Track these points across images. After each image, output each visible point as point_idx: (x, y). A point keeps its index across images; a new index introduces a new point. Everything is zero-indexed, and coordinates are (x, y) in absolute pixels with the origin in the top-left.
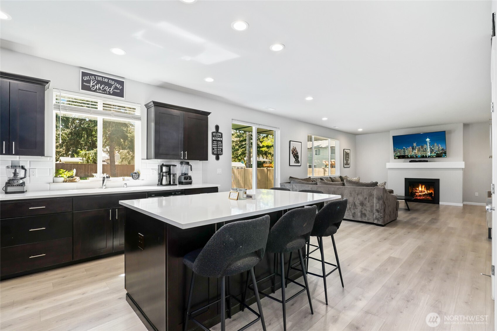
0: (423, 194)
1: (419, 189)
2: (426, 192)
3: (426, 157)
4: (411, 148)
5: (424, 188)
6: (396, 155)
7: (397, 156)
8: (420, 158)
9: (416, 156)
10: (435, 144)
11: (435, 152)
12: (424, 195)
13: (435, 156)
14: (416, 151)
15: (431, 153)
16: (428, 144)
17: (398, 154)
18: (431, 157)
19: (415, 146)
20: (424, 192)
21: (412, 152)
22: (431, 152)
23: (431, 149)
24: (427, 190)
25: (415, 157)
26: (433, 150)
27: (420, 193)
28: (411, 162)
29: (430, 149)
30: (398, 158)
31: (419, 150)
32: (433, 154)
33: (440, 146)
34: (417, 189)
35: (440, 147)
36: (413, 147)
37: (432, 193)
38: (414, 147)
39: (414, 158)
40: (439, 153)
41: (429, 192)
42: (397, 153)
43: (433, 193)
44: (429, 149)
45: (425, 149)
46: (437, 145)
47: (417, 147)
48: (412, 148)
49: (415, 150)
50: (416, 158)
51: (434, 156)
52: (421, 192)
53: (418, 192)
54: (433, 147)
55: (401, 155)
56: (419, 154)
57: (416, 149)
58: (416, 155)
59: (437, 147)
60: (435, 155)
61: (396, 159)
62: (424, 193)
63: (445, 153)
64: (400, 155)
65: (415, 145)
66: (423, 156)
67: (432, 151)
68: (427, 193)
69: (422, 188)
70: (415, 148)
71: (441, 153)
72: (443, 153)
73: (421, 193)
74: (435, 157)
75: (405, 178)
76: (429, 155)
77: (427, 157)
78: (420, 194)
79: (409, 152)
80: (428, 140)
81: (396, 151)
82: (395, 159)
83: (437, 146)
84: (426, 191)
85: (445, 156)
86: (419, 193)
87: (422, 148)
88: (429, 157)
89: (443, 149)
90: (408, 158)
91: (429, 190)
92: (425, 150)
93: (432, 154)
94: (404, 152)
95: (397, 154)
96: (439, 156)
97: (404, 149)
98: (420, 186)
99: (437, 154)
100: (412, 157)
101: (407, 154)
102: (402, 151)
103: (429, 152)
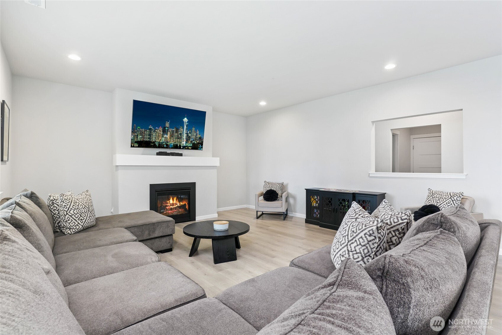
0: (175, 206)
1: (170, 202)
2: (178, 205)
3: (179, 147)
4: (161, 129)
5: (176, 200)
6: (136, 140)
7: (136, 142)
8: (172, 148)
9: (167, 145)
10: (194, 129)
11: (191, 141)
12: (175, 208)
13: (191, 147)
14: (168, 136)
15: (186, 142)
16: (185, 126)
17: (140, 138)
19: (168, 128)
20: (176, 204)
21: (163, 137)
22: (186, 141)
23: (187, 136)
25: (165, 146)
26: (189, 138)
27: (171, 207)
28: (159, 154)
29: (186, 135)
30: (139, 147)
31: (172, 136)
32: (189, 144)
33: (198, 132)
34: (168, 202)
35: (198, 135)
36: (165, 128)
37: (185, 204)
38: (167, 128)
39: (163, 147)
40: (196, 143)
41: (181, 203)
42: (137, 135)
43: (186, 204)
44: (185, 136)
45: (181, 134)
46: (195, 130)
47: (170, 130)
48: (163, 129)
49: (167, 135)
50: (167, 148)
51: (189, 146)
52: (173, 204)
53: (169, 205)
54: (190, 133)
55: (143, 141)
56: (172, 143)
57: (169, 133)
58: (168, 142)
59: (195, 134)
60: (191, 145)
61: (134, 147)
62: (177, 206)
63: (202, 144)
64: (141, 140)
65: (167, 125)
66: (177, 145)
67: (188, 140)
68: (179, 205)
69: (173, 200)
70: (168, 130)
71: (198, 143)
72: (199, 144)
73: (172, 206)
74: (190, 148)
75: (150, 184)
76: (184, 145)
77: (181, 148)
78: (171, 208)
79: (158, 136)
80: (185, 120)
81: (136, 131)
82: (132, 146)
83: (195, 132)
84: (178, 203)
85: (202, 149)
86: (170, 206)
87: (177, 132)
89: (200, 138)
90: (155, 146)
91: (182, 202)
92: (180, 138)
94: (150, 135)
95: (137, 137)
96: (195, 147)
97: (150, 129)
98: (171, 199)
99: (194, 144)
100: (160, 146)
101: (153, 139)
102: (148, 132)
103: (185, 140)
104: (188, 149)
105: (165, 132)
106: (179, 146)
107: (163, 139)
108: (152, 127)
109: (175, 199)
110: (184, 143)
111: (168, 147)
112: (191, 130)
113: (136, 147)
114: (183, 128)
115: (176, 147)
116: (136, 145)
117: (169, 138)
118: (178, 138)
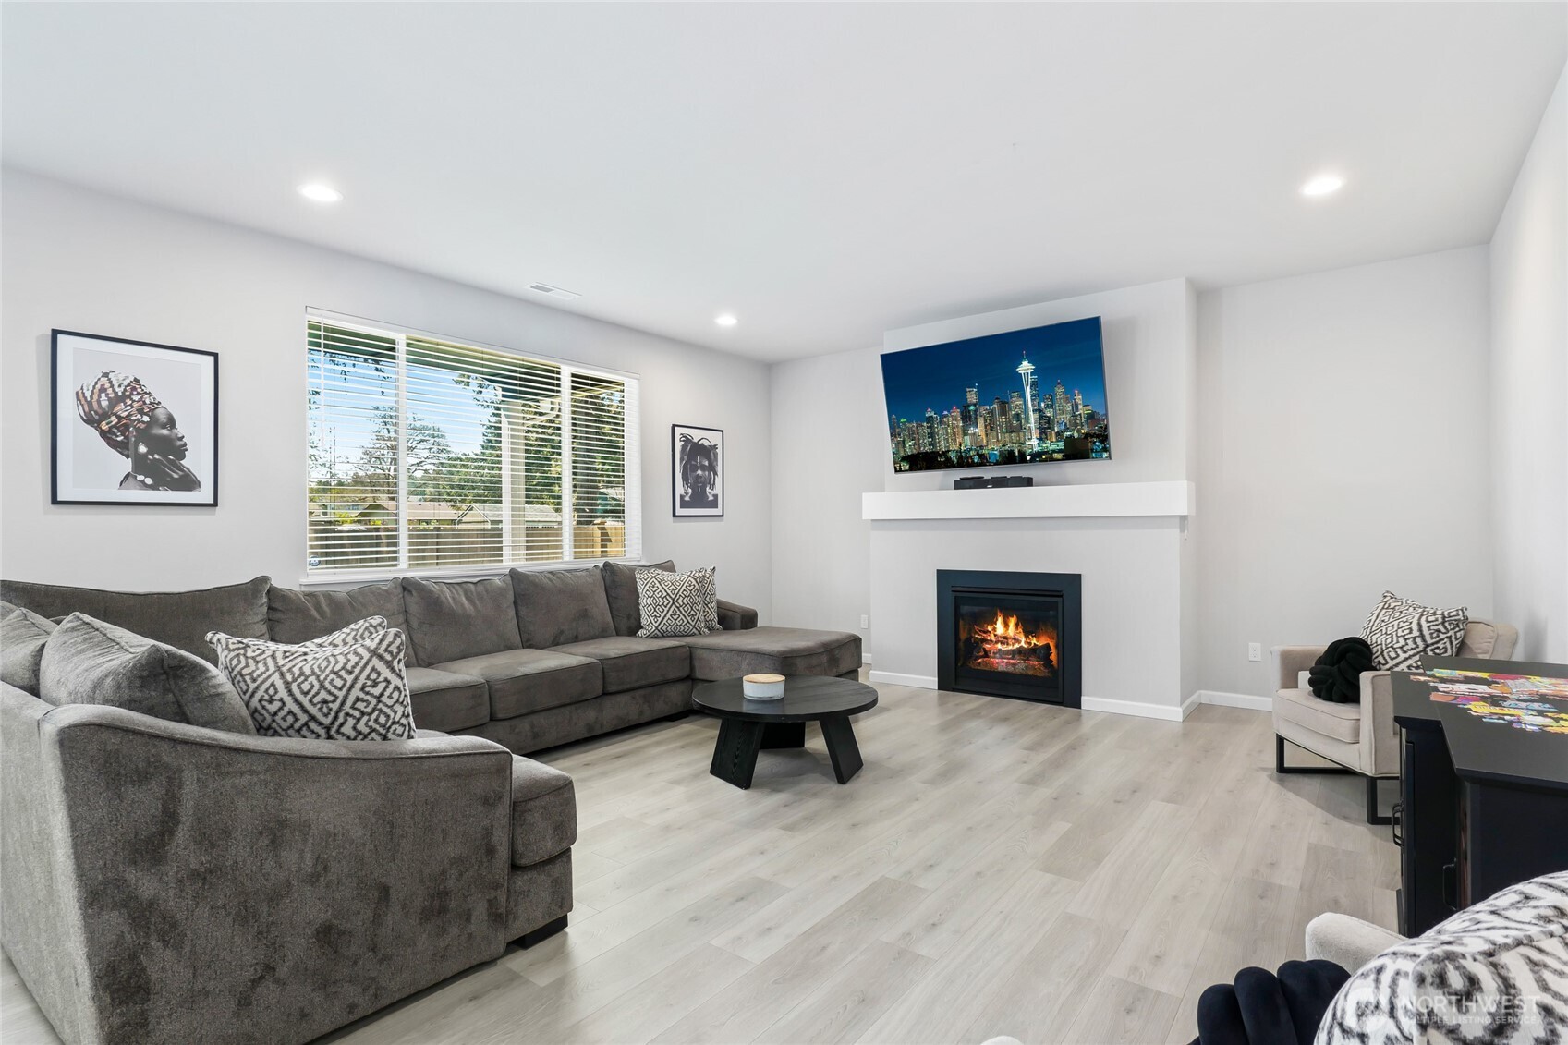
0: (1010, 647)
1: (995, 629)
2: (1023, 644)
3: (1023, 459)
4: (957, 413)
5: (1017, 628)
6: (902, 454)
7: (904, 459)
8: (997, 463)
9: (981, 456)
10: (1060, 390)
11: (1058, 434)
12: (1014, 653)
13: (1060, 451)
14: (980, 430)
15: (1040, 439)
16: (1029, 388)
17: (910, 447)
18: (1045, 460)
19: (975, 405)
20: (1017, 641)
21: (965, 434)
22: (1041, 434)
23: (1041, 417)
24: (1027, 634)
25: (976, 459)
26: (1048, 423)
27: (999, 646)
28: (960, 485)
29: (1037, 415)
30: (911, 469)
31: (990, 427)
32: (1054, 445)
33: (1079, 398)
34: (990, 629)
35: (1080, 407)
36: (966, 407)
37: (1047, 647)
38: (972, 408)
39: (972, 465)
40: (1076, 435)
41: (1034, 641)
42: (903, 441)
43: (1052, 646)
44: (1033, 417)
45: (1018, 416)
46: (1066, 393)
47: (983, 410)
48: (962, 413)
49: (977, 427)
50: (981, 464)
51: (1054, 451)
52: (1005, 639)
53: (993, 638)
54: (1047, 406)
55: (919, 453)
56: (994, 448)
57: (980, 421)
58: (982, 447)
59: (1069, 408)
60: (1061, 446)
61: (900, 471)
62: (1017, 646)
63: (1103, 437)
64: (915, 451)
65: (972, 396)
66: (1011, 452)
67: (1045, 427)
68: (1025, 646)
69: (1006, 625)
70: (976, 411)
71: (1087, 436)
72: (1092, 436)
73: (1002, 643)
74: (1057, 456)
75: (938, 571)
76: (1036, 449)
77: (1026, 461)
78: (1000, 650)
79: (953, 435)
80: (1026, 367)
81: (898, 430)
82: (896, 471)
83: (1067, 400)
84: (1023, 640)
85: (1106, 455)
86: (997, 642)
87: (1004, 412)
88: (1037, 457)
89: (1092, 417)
90: (948, 465)
91: (1037, 637)
92: (1017, 428)
93: (1048, 446)
94: (932, 435)
95: (904, 446)
96: (1077, 451)
97: (930, 420)
98: (1000, 620)
99: (1069, 441)
100: (964, 462)
101: (942, 446)
102: (925, 430)
103: (1035, 434)
104: (1052, 460)
105: (968, 418)
106: (1017, 454)
107: (968, 439)
108: (933, 414)
109: (1012, 621)
110: (1034, 442)
111: (984, 461)
112: (1052, 396)
113: (906, 471)
114: (1023, 396)
115: (1009, 458)
116: (905, 466)
117: (983, 434)
118: (1011, 430)
